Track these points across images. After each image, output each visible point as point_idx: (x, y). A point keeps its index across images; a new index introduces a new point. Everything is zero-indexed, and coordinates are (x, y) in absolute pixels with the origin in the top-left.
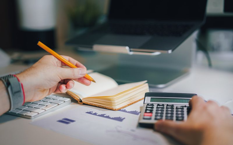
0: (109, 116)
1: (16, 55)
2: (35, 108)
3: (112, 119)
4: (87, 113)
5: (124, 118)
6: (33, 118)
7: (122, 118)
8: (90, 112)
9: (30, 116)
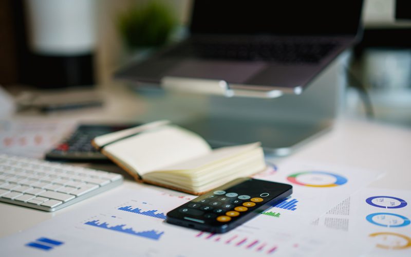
0: (131, 229)
1: (26, 97)
2: (58, 192)
3: (139, 234)
4: (88, 223)
5: (162, 233)
6: (53, 210)
7: (158, 233)
8: (94, 221)
9: (50, 207)
